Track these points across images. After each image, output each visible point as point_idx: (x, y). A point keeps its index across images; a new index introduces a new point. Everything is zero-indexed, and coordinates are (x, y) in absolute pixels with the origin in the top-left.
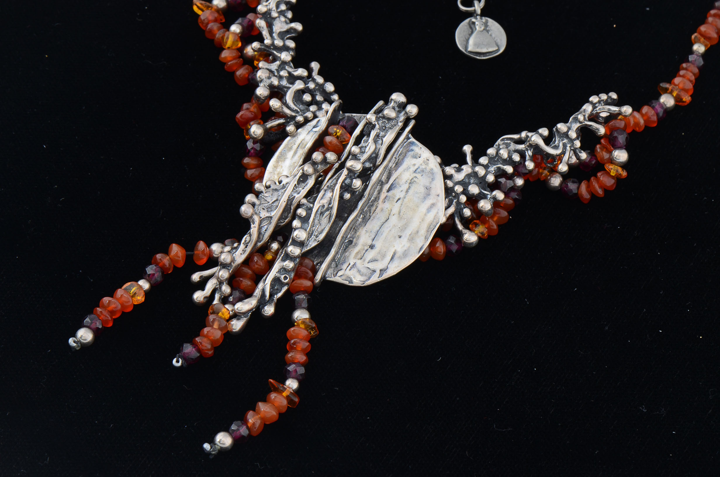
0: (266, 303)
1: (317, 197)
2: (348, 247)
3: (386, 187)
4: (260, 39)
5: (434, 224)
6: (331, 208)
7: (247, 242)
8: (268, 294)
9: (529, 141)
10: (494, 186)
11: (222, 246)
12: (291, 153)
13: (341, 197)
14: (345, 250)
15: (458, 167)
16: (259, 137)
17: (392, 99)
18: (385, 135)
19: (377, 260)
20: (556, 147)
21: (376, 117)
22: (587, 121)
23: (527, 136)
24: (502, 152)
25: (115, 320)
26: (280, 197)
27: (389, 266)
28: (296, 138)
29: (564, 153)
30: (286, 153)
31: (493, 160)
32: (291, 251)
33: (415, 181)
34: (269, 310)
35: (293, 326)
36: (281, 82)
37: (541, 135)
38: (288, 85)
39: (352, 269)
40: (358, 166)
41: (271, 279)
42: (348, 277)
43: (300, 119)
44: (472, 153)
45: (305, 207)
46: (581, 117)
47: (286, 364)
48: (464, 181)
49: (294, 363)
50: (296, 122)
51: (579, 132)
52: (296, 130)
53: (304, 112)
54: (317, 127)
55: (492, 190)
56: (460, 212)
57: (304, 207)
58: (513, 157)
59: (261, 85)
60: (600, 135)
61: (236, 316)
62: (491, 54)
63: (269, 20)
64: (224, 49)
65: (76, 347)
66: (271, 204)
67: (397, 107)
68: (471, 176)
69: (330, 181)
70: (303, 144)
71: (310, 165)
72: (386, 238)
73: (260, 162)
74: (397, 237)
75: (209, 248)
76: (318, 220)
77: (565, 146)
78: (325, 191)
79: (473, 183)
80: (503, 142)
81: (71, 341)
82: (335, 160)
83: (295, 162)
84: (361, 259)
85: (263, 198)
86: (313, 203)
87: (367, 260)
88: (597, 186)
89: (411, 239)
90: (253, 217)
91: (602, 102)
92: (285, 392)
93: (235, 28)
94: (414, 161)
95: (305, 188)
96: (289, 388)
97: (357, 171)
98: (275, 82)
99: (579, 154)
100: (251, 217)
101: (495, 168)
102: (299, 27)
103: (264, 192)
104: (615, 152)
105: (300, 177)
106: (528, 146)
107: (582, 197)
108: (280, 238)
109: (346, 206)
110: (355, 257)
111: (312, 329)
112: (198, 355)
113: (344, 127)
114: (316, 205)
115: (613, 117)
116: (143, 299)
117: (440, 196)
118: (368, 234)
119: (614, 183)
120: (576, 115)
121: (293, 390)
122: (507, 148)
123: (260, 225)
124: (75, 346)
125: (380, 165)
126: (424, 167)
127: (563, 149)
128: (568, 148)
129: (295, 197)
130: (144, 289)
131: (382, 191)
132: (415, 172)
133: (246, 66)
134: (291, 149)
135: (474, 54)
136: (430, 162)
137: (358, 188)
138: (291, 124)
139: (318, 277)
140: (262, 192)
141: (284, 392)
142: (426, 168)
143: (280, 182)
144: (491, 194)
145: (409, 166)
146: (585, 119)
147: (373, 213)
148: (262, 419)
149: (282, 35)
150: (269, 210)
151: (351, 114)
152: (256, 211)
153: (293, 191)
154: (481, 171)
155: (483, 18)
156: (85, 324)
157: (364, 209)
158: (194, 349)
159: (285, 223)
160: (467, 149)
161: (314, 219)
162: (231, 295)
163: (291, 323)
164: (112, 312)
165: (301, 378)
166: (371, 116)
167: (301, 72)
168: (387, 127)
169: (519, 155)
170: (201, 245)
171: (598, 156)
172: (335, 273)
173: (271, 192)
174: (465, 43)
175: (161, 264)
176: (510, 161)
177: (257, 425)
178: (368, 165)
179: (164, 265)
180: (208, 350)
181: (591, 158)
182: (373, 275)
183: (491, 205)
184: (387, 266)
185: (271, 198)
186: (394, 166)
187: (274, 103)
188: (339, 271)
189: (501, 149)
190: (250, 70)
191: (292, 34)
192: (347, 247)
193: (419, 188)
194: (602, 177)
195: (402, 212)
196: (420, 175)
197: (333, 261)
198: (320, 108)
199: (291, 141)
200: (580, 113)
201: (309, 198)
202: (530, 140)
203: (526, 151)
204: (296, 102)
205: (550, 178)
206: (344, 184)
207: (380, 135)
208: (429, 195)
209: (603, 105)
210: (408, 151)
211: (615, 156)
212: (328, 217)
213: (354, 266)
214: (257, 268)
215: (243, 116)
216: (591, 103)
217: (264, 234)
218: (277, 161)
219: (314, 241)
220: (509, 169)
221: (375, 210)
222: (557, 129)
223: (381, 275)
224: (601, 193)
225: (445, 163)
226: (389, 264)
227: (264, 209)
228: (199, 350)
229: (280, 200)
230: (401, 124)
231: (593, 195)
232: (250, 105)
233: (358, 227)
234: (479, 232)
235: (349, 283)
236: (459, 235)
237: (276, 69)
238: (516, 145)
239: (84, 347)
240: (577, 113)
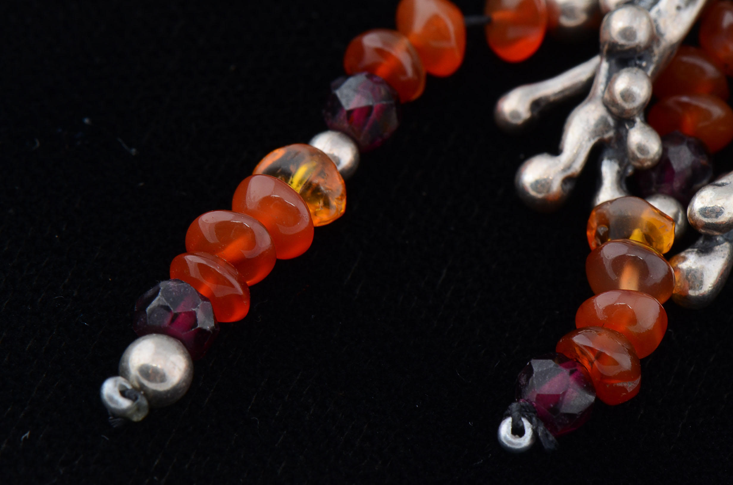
25: (255, 293)
61: (694, 237)
65: (129, 413)
81: (111, 392)
112: (591, 398)
116: (343, 205)
124: (128, 409)
130: (340, 168)
156: (150, 322)
158: (571, 381)
162: (662, 162)
164: (243, 266)
175: (383, 70)
179: (400, 69)
180: (624, 376)
228: (589, 381)
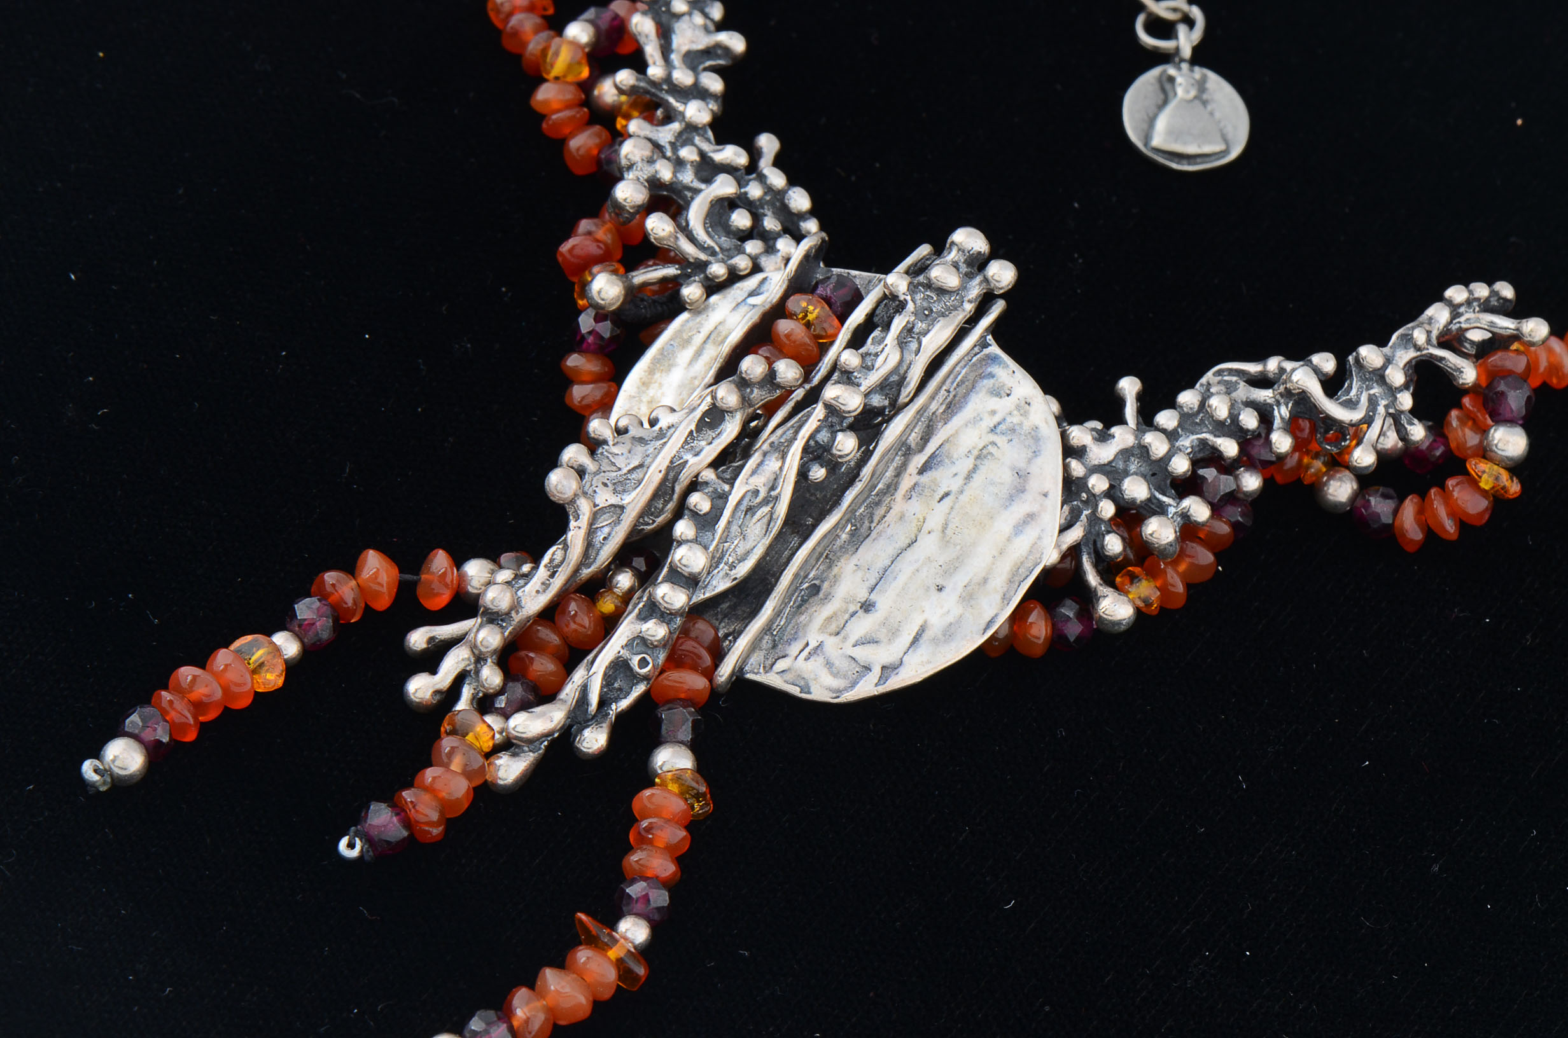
0: (589, 721)
1: (742, 467)
2: (807, 600)
3: (918, 460)
4: (639, 63)
5: (1029, 564)
6: (777, 498)
7: (556, 562)
8: (594, 699)
9: (1285, 382)
10: (1186, 486)
11: (492, 567)
12: (688, 353)
13: (803, 474)
14: (800, 608)
15: (1102, 430)
16: (611, 304)
17: (953, 243)
18: (928, 331)
19: (876, 642)
20: (1351, 405)
21: (910, 283)
22: (1434, 346)
23: (1282, 370)
24: (1214, 402)
25: (203, 727)
26: (649, 460)
27: (904, 659)
28: (704, 316)
29: (1368, 420)
30: (673, 353)
31: (1188, 421)
32: (663, 598)
33: (990, 453)
34: (594, 740)
35: (651, 784)
36: (678, 175)
37: (1317, 371)
38: (697, 184)
39: (812, 659)
40: (851, 401)
41: (607, 663)
42: (799, 676)
43: (718, 270)
44: (1140, 397)
45: (711, 489)
46: (1419, 336)
47: (622, 877)
48: (1113, 465)
49: (645, 878)
50: (707, 278)
51: (1411, 371)
52: (705, 296)
53: (729, 254)
54: (758, 294)
55: (1181, 495)
56: (1095, 542)
57: (706, 491)
58: (1241, 417)
59: (630, 175)
60: (1463, 384)
61: (508, 745)
62: (1207, 159)
63: (664, 18)
64: (545, 80)
65: (98, 784)
66: (625, 474)
67: (964, 263)
68: (1133, 455)
69: (779, 432)
70: (719, 334)
71: (733, 386)
72: (903, 589)
73: (606, 369)
74: (933, 589)
75: (458, 570)
76: (740, 527)
77: (1373, 402)
78: (765, 454)
79: (1135, 473)
80: (1220, 378)
81: (88, 768)
82: (797, 380)
83: (696, 378)
84: (838, 634)
85: (608, 457)
86: (731, 482)
87: (853, 639)
88: (1442, 512)
89: (968, 597)
90: (578, 502)
91: (1475, 304)
92: (614, 949)
93: (579, 32)
94: (994, 403)
95: (716, 442)
96: (626, 939)
97: (849, 412)
98: (665, 173)
99: (1406, 426)
100: (573, 501)
101: (1192, 441)
102: (736, 43)
103: (611, 443)
104: (1495, 430)
105: (706, 414)
106: (1281, 395)
107: (1404, 535)
108: (640, 563)
109: (813, 498)
110: (823, 629)
111: (698, 796)
112: (405, 833)
113: (827, 300)
114: (739, 487)
115: (1497, 343)
116: (280, 682)
117: (1050, 496)
118: (860, 574)
119: (1487, 509)
120: (1408, 329)
121: (635, 947)
122: (1228, 393)
123: (591, 524)
124: (97, 781)
125: (907, 404)
126: (1015, 419)
127: (1368, 411)
128: (1381, 410)
129: (686, 462)
130: (286, 657)
131: (906, 469)
132: (993, 430)
133: (597, 128)
134: (687, 342)
135: (1166, 156)
136: (1032, 409)
137: (847, 455)
138: (695, 281)
139: (725, 670)
140: (605, 442)
141: (611, 948)
142: (1021, 424)
143: (653, 422)
144: (1178, 504)
145: (979, 415)
146: (1429, 341)
147: (879, 522)
148: (551, 1011)
149: (693, 59)
150: (620, 488)
151: (847, 271)
152: (586, 489)
153: (683, 447)
154: (1158, 445)
155: (1197, 69)
156: (126, 729)
157: (856, 511)
158: (395, 819)
159: (655, 525)
160: (1129, 386)
161: (729, 522)
162: (501, 691)
163: (647, 778)
164: (198, 706)
165: (657, 917)
166: (897, 280)
167: (733, 154)
168: (934, 310)
169: (1256, 413)
170: (440, 561)
171: (1451, 436)
172: (769, 662)
173: (628, 445)
174: (1145, 126)
175: (332, 599)
176: (1232, 428)
177: (536, 1025)
178: (877, 401)
179: (342, 600)
180: (431, 824)
181: (1434, 441)
182: (864, 679)
183: (1176, 532)
184: (901, 659)
185: (627, 458)
186: (941, 410)
187: (658, 225)
188: (779, 658)
189: (1212, 394)
190: (604, 137)
191: (720, 59)
192: (804, 601)
193: (999, 472)
194: (1457, 489)
195: (950, 526)
196: (1005, 439)
197: (766, 634)
198: (770, 249)
199: (691, 324)
200: (1418, 326)
201: (721, 469)
202: (1289, 379)
203: (1275, 407)
204: (711, 226)
205: (1328, 480)
206: (812, 443)
207: (916, 330)
208: (1023, 491)
209: (1480, 311)
210: (982, 377)
211: (1495, 442)
212: (765, 520)
213: (819, 651)
214: (576, 631)
215: (577, 251)
216: (1449, 303)
217: (601, 547)
218: (651, 371)
219: (723, 578)
220: (1229, 448)
221: (885, 516)
222: (1357, 360)
223: (883, 679)
224: (1452, 531)
225: (1070, 415)
226: (905, 653)
227: (605, 485)
228: (407, 823)
229: (648, 468)
230: (969, 307)
231: (1431, 534)
232: (596, 225)
233: (839, 554)
234: (1139, 598)
235: (801, 692)
236: (1087, 599)
237: (670, 143)
238: (1252, 389)
239: (120, 787)
240: (1410, 325)
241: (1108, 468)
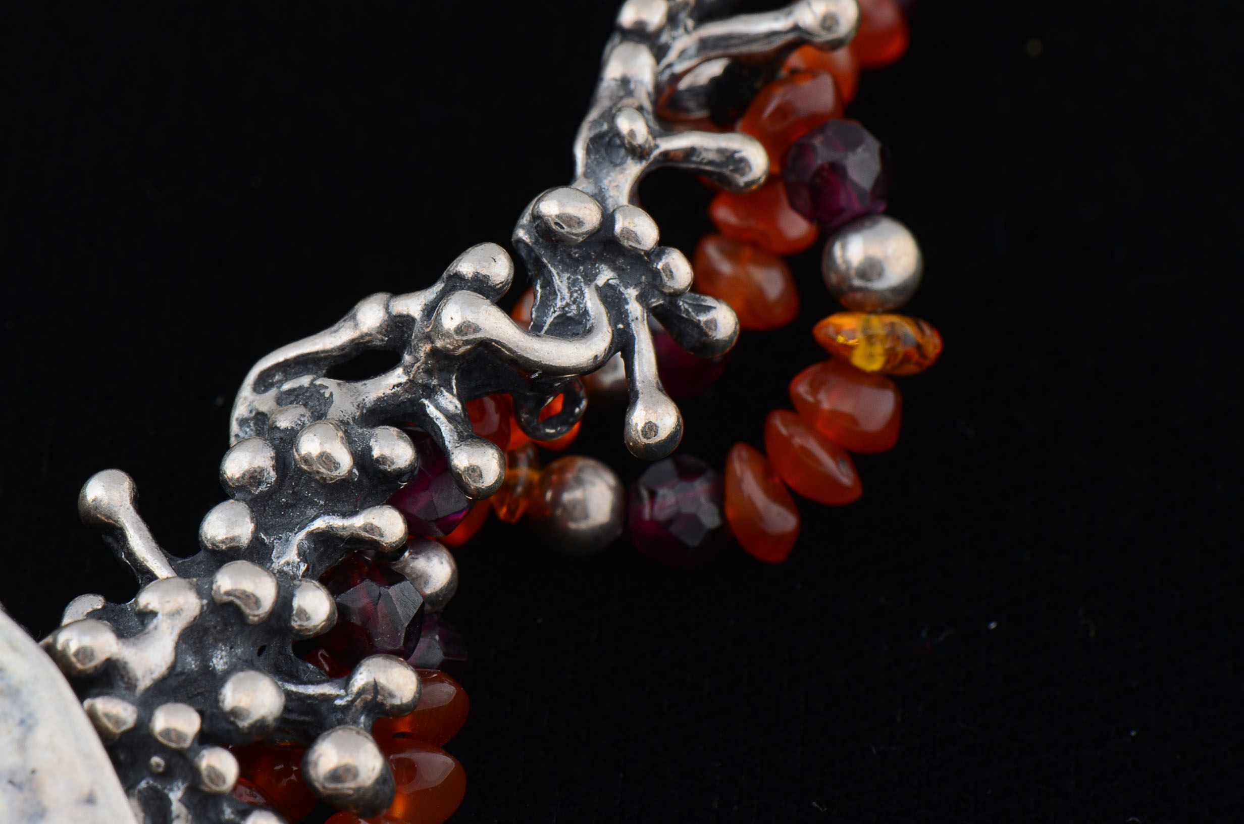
9: (422, 343)
15: (104, 608)
20: (573, 325)
22: (661, 134)
23: (403, 320)
29: (623, 343)
31: (270, 508)
37: (480, 288)
44: (145, 505)
46: (626, 126)
48: (179, 669)
58: (376, 453)
60: (748, 184)
68: (210, 632)
77: (613, 303)
79: (234, 667)
80: (273, 392)
88: (814, 452)
99: (696, 318)
101: (301, 547)
104: (844, 247)
106: (426, 366)
107: (758, 534)
117: (101, 799)
119: (895, 408)
120: (596, 123)
122: (319, 415)
127: (613, 322)
128: (635, 309)
144: (347, 688)
146: (647, 129)
154: (251, 588)
160: (109, 494)
169: (393, 431)
176: (371, 483)
183: (377, 748)
189: (288, 433)
194: (821, 395)
202: (428, 332)
203: (427, 400)
211: (855, 268)
216: (638, 34)
220: (385, 525)
222: (542, 229)
224: (849, 484)
231: (813, 508)
238: (359, 385)
240: (593, 115)
241: (173, 682)
